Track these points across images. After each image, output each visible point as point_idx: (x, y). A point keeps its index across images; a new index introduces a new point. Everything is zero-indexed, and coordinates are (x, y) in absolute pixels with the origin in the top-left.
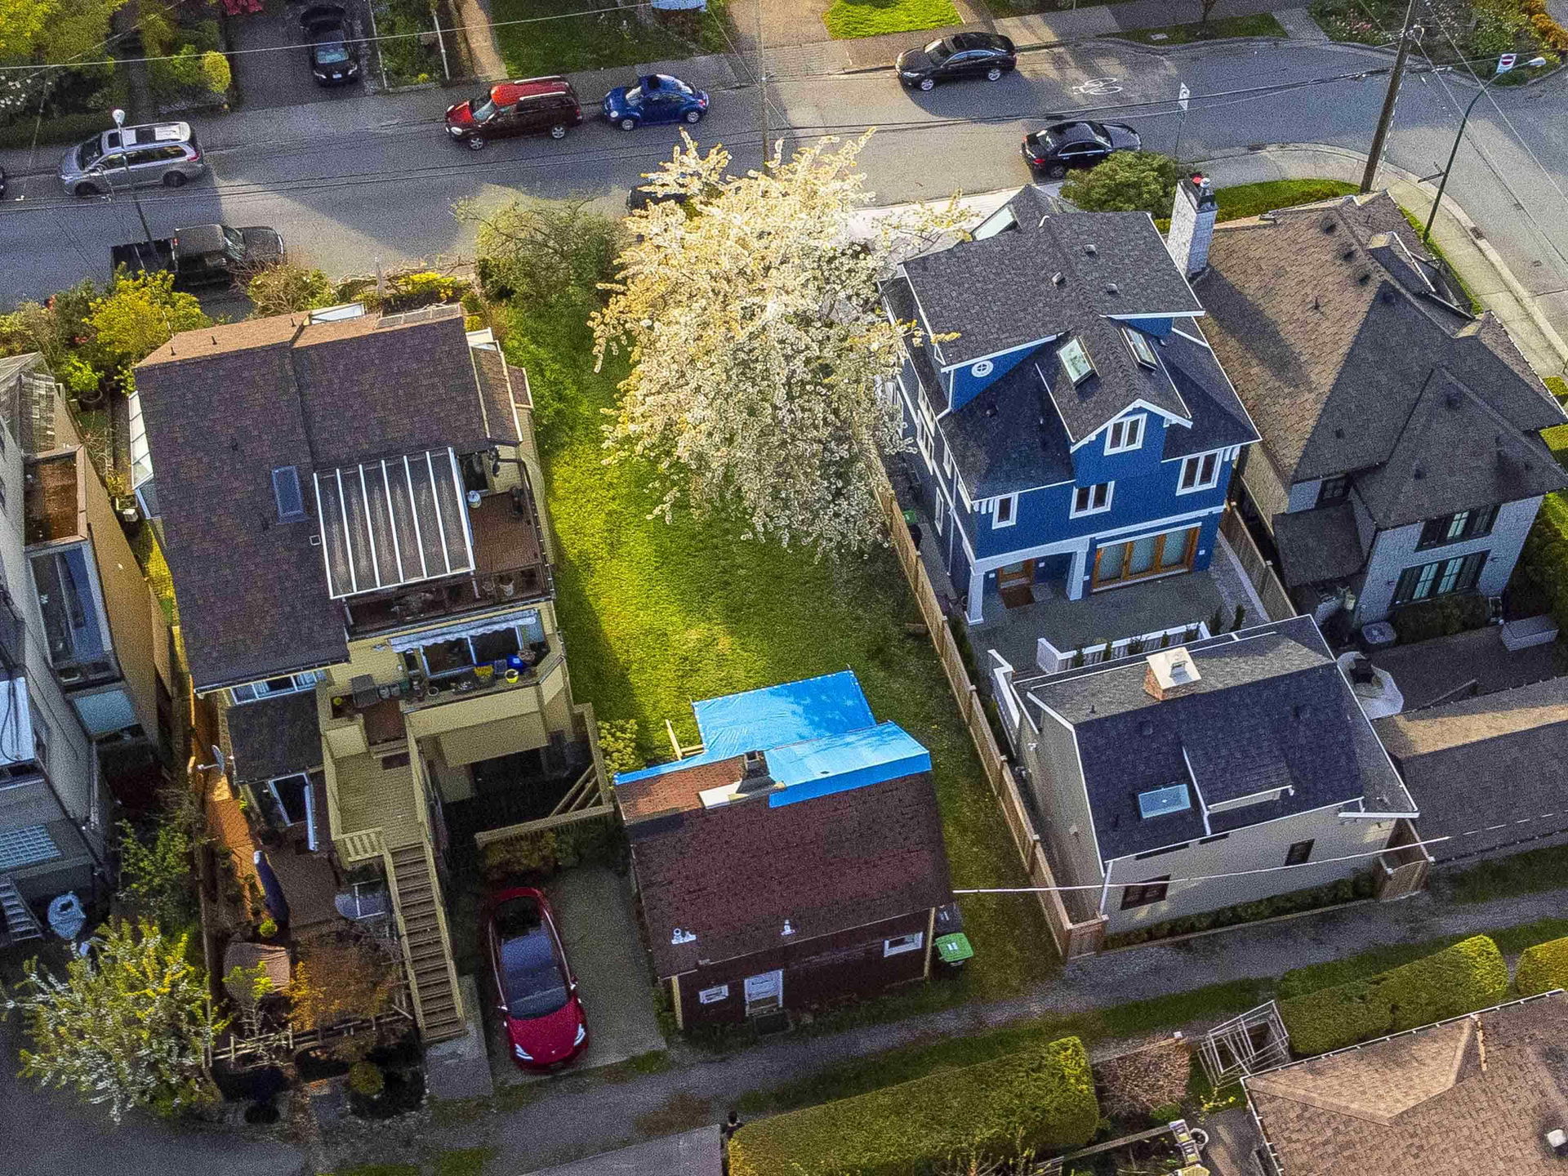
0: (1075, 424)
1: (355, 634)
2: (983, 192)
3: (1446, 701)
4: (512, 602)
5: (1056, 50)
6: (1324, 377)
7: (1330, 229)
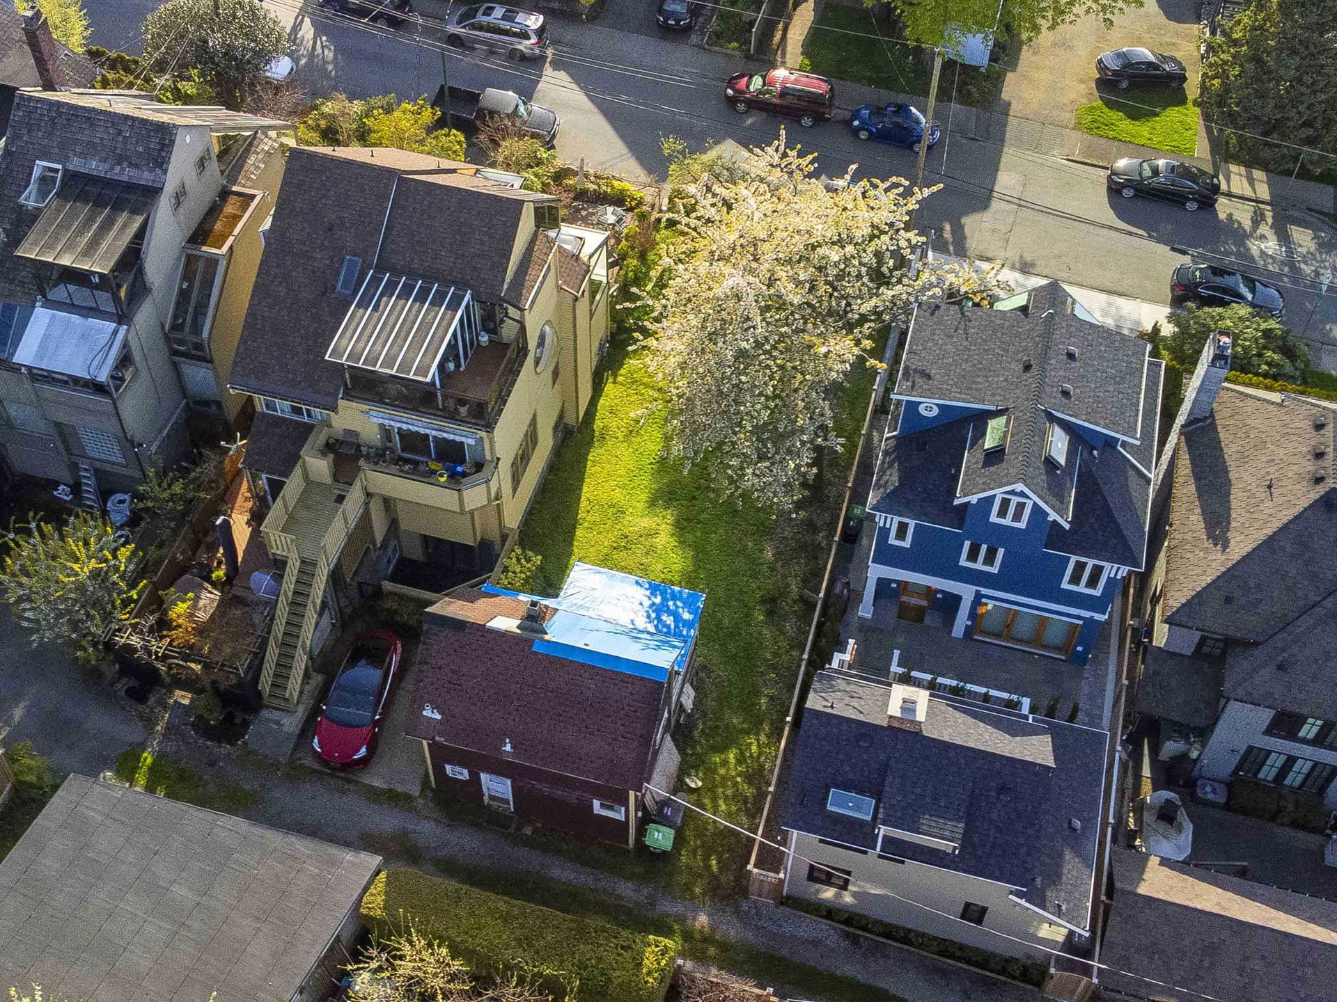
0: (968, 483)
1: (348, 396)
2: (1121, 295)
3: (1207, 868)
4: (462, 421)
5: (1262, 206)
6: (1241, 544)
7: (1319, 427)
